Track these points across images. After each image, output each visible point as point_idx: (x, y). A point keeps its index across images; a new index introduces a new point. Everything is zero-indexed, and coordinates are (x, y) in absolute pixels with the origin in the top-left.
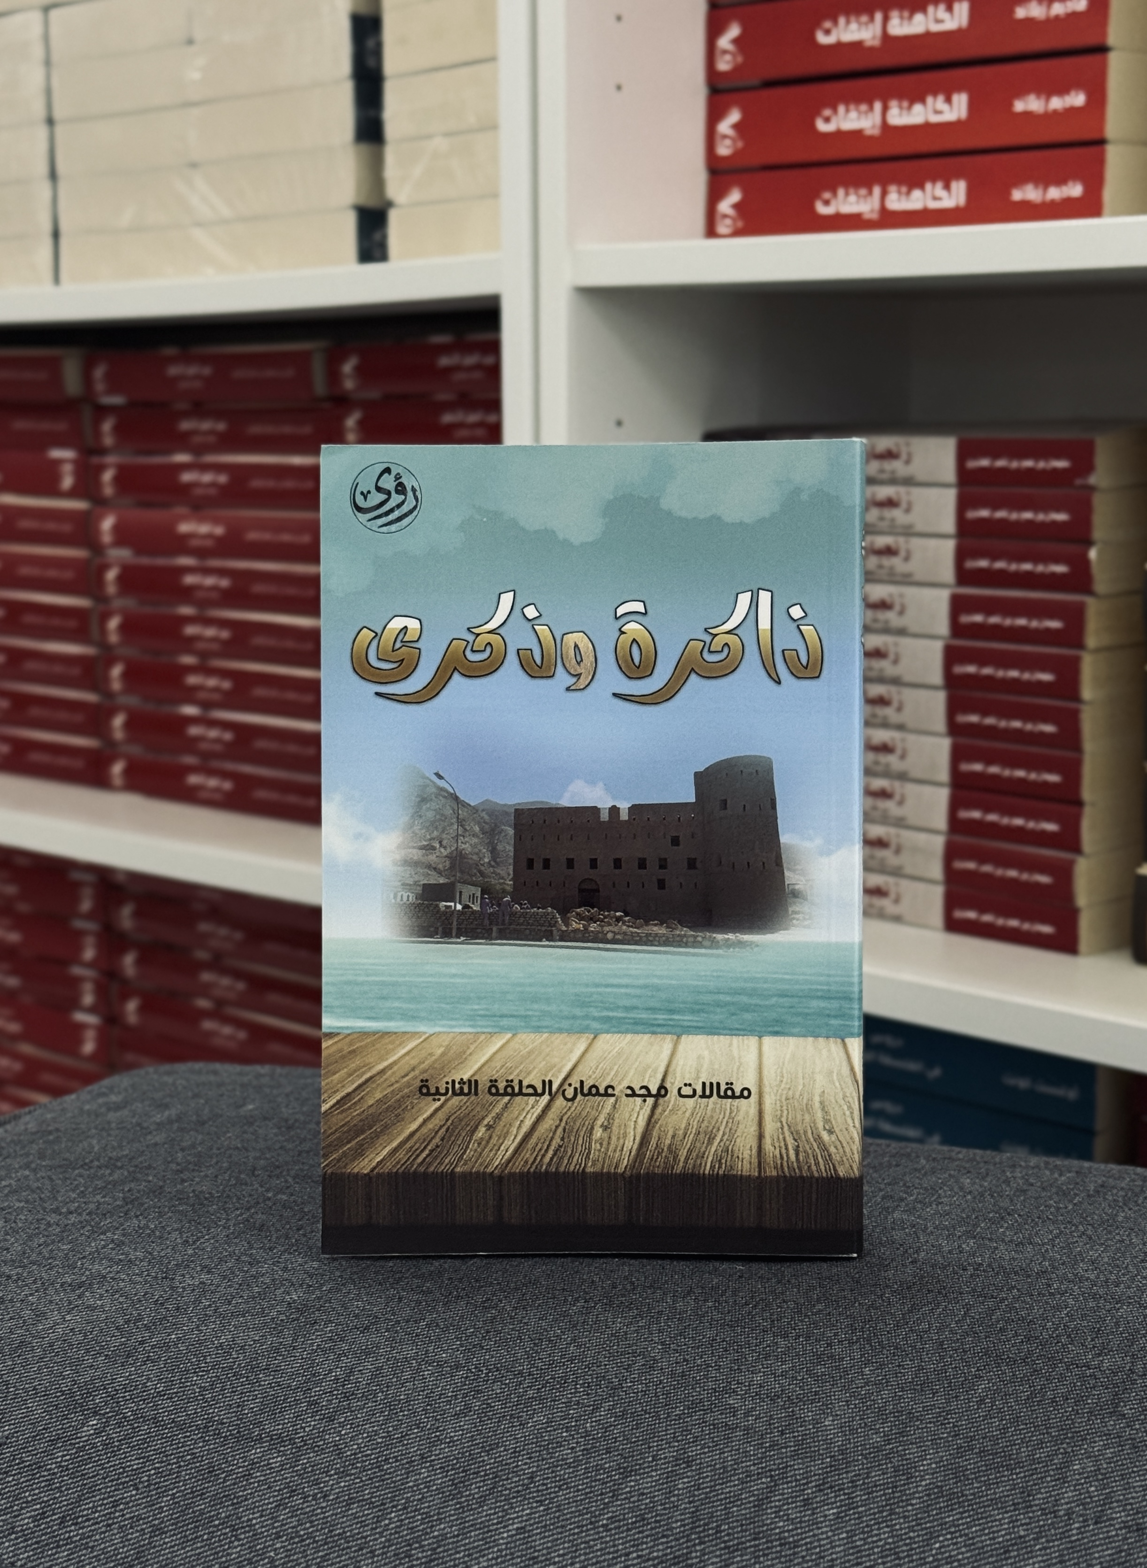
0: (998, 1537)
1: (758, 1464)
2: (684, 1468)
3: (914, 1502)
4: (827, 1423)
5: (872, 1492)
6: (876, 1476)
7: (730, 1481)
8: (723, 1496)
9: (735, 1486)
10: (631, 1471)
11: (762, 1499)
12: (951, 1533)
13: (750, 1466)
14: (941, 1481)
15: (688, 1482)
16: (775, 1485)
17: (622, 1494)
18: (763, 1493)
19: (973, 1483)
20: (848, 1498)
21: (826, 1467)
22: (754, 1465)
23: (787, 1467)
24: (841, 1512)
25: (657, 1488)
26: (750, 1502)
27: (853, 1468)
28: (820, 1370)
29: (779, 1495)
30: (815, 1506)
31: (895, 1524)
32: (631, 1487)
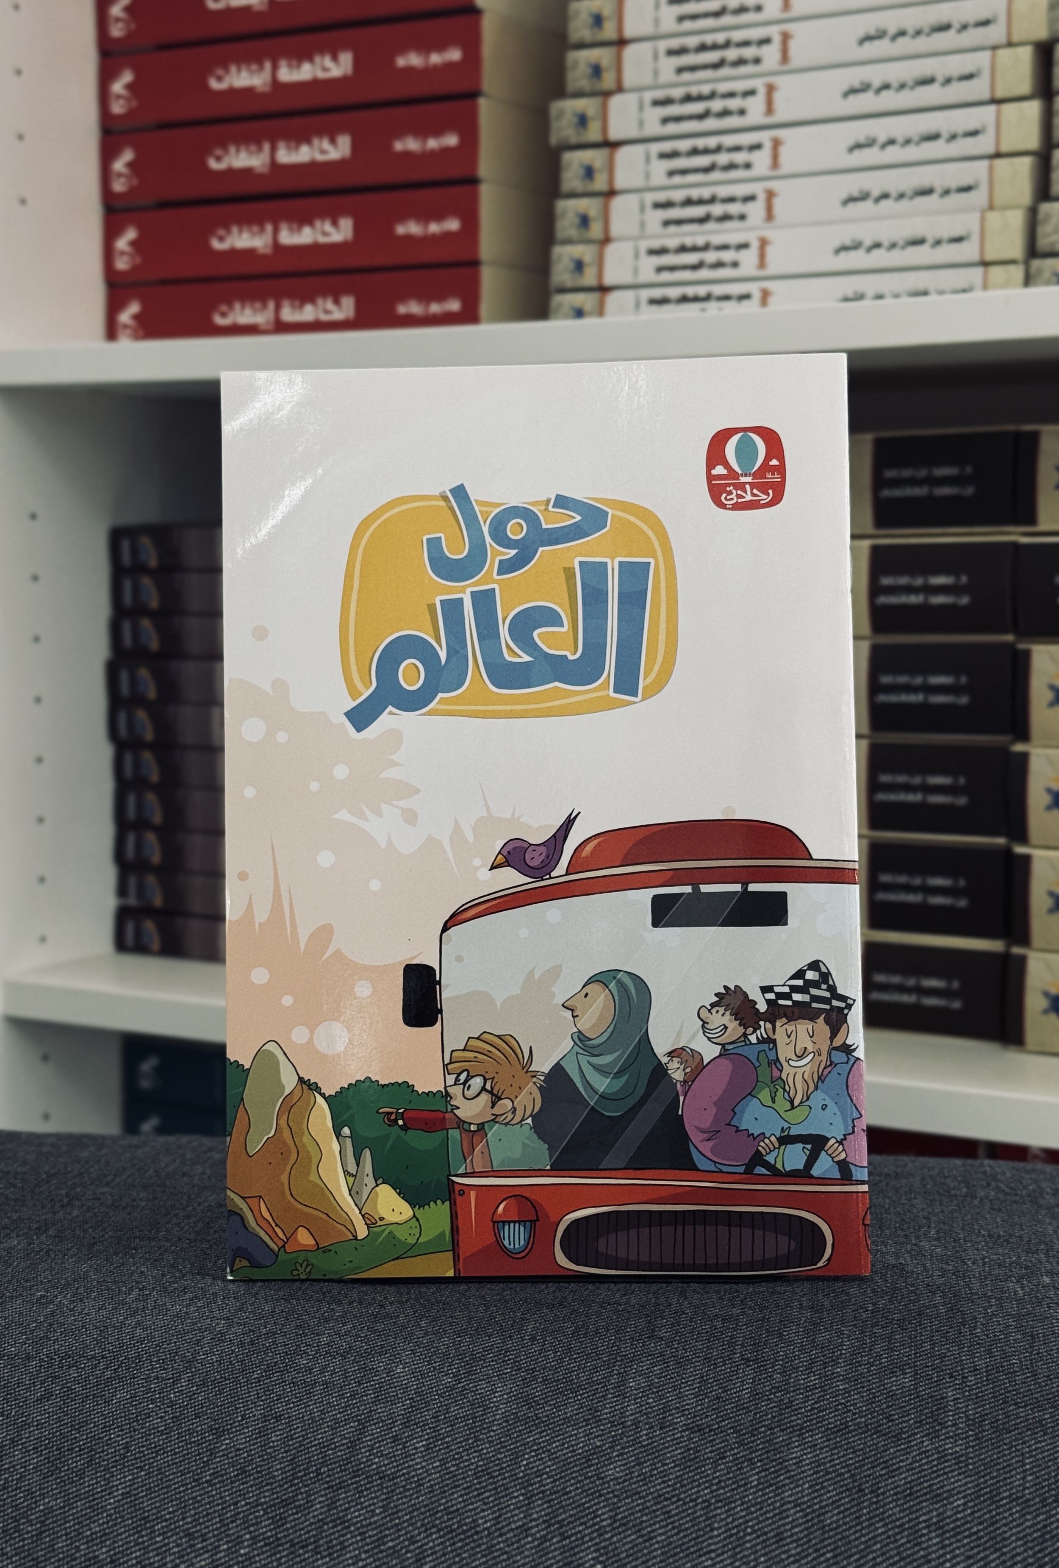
0: (578, 1449)
1: (343, 1412)
2: (274, 1423)
3: (495, 1428)
4: (398, 1371)
5: (455, 1424)
6: (454, 1411)
7: (321, 1429)
8: (316, 1442)
9: (325, 1432)
10: (224, 1431)
11: (355, 1441)
12: (535, 1451)
13: (336, 1414)
14: (515, 1409)
15: (281, 1435)
16: (364, 1428)
17: (219, 1452)
18: (354, 1436)
19: (544, 1407)
20: (434, 1431)
21: (408, 1408)
22: (340, 1413)
23: (371, 1411)
24: (430, 1443)
25: (252, 1442)
26: (343, 1445)
27: (432, 1407)
28: (379, 1327)
29: (369, 1435)
30: (404, 1440)
31: (482, 1449)
32: (227, 1444)
